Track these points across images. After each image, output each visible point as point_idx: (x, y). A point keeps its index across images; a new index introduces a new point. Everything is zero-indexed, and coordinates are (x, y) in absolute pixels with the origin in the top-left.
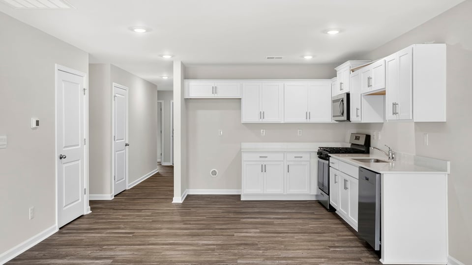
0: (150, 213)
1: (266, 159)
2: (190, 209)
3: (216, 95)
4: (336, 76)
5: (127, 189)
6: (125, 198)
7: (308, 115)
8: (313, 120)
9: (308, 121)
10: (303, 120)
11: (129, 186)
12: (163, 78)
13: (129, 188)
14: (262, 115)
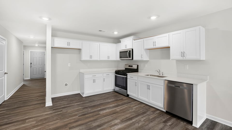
0: (35, 122)
1: (95, 77)
2: (62, 111)
3: (69, 46)
4: (121, 42)
5: (6, 100)
6: (6, 109)
7: (108, 57)
8: (110, 59)
9: (108, 60)
10: (107, 59)
11: (7, 98)
12: (31, 37)
13: (7, 99)
14: (91, 57)
